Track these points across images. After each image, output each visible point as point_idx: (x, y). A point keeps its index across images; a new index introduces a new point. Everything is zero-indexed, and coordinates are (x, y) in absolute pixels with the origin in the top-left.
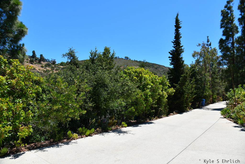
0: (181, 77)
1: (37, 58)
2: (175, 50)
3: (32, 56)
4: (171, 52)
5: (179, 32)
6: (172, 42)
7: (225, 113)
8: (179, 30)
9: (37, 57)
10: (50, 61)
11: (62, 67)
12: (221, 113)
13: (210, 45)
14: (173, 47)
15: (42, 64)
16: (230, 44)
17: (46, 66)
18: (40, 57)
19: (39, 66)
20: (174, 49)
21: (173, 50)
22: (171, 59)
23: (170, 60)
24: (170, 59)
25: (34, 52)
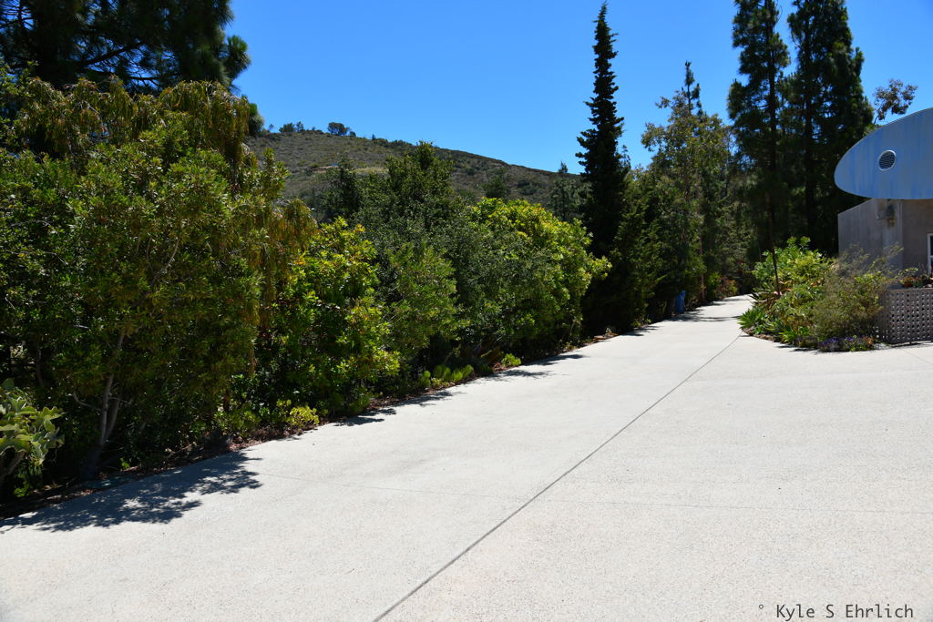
0: (623, 219)
2: (597, 130)
4: (585, 139)
5: (609, 70)
6: (587, 104)
7: (751, 323)
8: (609, 61)
12: (742, 324)
13: (696, 94)
14: (591, 119)
16: (763, 103)
20: (595, 127)
21: (590, 130)
22: (585, 161)
23: (580, 163)
24: (583, 160)
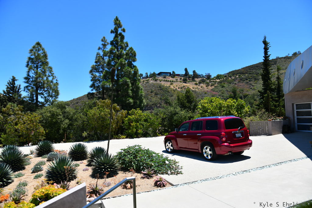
1: (190, 76)
3: (184, 74)
9: (189, 74)
10: (203, 76)
11: (219, 80)
15: (196, 81)
17: (200, 83)
18: (193, 74)
19: (192, 84)
25: (186, 70)
